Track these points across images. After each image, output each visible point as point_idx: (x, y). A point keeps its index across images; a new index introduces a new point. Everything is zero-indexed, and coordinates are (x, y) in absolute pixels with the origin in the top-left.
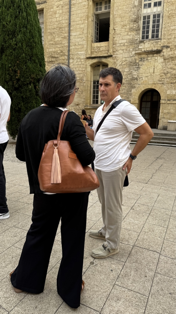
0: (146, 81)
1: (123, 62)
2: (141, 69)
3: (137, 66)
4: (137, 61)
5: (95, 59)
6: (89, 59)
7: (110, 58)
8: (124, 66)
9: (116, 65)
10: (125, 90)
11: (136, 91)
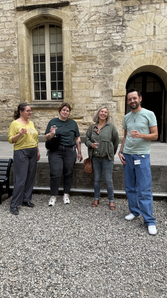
0: (139, 52)
1: (91, 16)
2: (128, 28)
3: (121, 23)
4: (121, 13)
5: (33, 11)
6: (21, 12)
7: (65, 8)
8: (94, 23)
9: (79, 21)
10: (100, 71)
11: (121, 72)
